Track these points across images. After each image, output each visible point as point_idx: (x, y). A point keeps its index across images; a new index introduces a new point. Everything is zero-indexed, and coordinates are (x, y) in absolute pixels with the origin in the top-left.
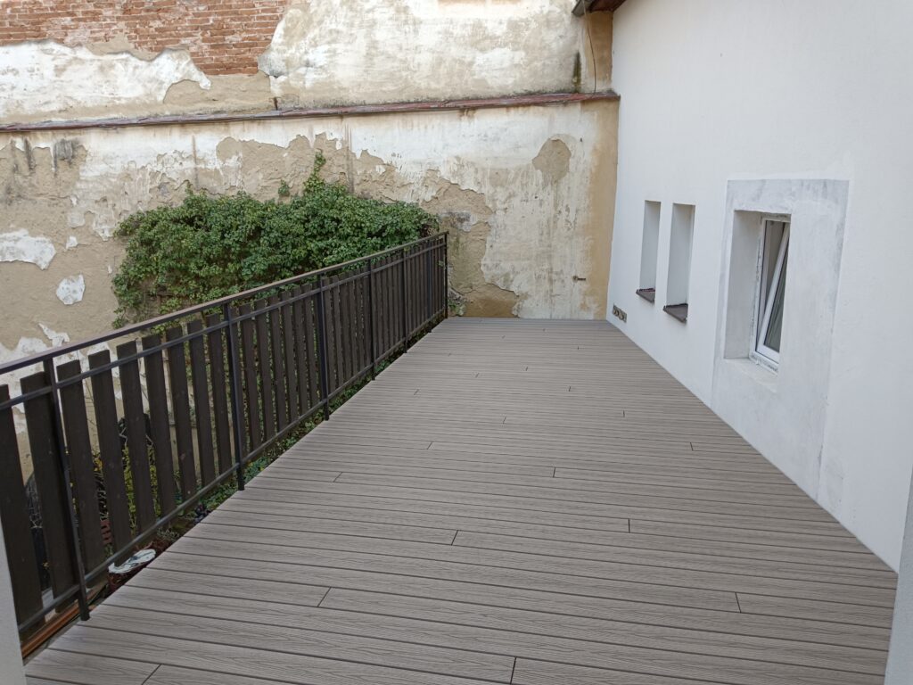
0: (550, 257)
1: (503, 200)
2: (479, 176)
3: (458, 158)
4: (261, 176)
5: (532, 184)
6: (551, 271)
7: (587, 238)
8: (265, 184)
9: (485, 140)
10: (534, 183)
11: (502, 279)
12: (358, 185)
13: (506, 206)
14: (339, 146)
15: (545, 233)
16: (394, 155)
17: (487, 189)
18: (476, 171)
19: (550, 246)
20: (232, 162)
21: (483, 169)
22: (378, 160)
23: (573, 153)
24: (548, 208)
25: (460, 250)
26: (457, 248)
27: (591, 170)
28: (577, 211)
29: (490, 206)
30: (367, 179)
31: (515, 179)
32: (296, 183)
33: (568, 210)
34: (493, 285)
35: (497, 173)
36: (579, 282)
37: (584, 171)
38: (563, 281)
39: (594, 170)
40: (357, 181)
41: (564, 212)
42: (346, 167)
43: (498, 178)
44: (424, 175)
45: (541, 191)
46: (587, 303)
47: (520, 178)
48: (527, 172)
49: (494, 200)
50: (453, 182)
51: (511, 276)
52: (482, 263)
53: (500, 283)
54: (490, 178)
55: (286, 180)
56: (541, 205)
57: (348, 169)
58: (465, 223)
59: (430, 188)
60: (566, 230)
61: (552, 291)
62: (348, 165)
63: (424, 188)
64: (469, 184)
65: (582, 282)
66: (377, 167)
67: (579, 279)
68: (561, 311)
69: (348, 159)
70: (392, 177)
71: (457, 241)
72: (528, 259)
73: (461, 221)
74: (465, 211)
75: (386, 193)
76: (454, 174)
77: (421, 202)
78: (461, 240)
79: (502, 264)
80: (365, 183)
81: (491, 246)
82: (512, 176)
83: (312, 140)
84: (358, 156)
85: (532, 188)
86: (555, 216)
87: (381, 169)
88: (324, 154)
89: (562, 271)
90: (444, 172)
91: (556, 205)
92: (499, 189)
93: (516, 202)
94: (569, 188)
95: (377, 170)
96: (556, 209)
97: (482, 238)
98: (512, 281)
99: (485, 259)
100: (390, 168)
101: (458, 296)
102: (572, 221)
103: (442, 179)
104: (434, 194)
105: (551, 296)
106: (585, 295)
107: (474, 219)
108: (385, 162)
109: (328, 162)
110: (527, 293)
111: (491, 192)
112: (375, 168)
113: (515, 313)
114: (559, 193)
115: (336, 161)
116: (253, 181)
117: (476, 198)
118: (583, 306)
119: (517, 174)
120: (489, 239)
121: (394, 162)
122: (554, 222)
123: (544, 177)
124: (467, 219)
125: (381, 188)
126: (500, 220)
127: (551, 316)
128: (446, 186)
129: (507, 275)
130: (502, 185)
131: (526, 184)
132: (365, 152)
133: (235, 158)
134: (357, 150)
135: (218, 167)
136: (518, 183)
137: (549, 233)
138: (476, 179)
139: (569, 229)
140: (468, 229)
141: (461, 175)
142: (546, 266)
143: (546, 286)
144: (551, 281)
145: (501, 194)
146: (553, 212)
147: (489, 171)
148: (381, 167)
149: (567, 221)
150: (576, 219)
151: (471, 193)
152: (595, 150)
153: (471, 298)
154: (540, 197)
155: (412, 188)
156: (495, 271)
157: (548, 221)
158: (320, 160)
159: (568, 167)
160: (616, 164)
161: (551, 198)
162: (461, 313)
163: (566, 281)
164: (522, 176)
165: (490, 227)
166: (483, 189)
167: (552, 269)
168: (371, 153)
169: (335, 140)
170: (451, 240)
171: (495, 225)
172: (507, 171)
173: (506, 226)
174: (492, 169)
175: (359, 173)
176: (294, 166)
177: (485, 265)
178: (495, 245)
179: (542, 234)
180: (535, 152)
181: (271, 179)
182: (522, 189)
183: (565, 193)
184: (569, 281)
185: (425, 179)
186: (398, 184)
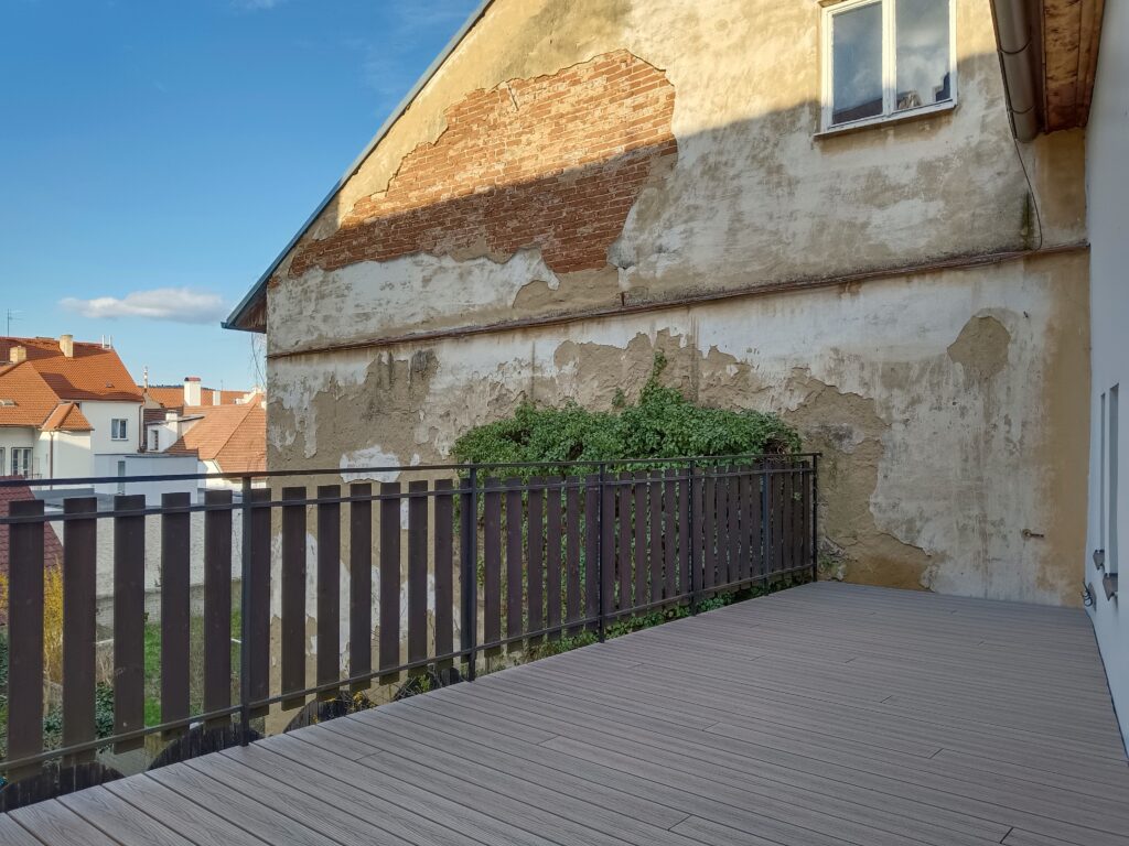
0: (981, 497)
1: (902, 407)
2: (866, 374)
3: (836, 350)
4: (596, 384)
5: (947, 383)
6: (983, 519)
7: (1043, 469)
8: (599, 394)
9: (876, 324)
10: (951, 382)
11: (904, 527)
12: (703, 391)
13: (907, 416)
14: (683, 344)
15: (971, 459)
16: (749, 351)
17: (878, 393)
18: (862, 367)
19: (980, 479)
20: (569, 369)
21: (873, 364)
22: (729, 358)
23: (1013, 336)
24: (975, 419)
25: (838, 480)
26: (834, 477)
27: (1044, 360)
28: (1024, 424)
29: (883, 416)
30: (715, 383)
31: (921, 375)
32: (633, 391)
33: (1008, 422)
34: (888, 536)
35: (892, 369)
36: (1033, 539)
37: (1032, 362)
38: (1005, 537)
39: (1049, 361)
40: (702, 386)
41: (1003, 427)
42: (690, 370)
43: (894, 377)
44: (789, 375)
45: (962, 394)
46: (1049, 575)
47: (927, 376)
48: (940, 367)
49: (888, 408)
50: (827, 384)
51: (918, 524)
52: (872, 500)
53: (899, 534)
54: (883, 376)
55: (623, 388)
56: (963, 415)
57: (693, 371)
58: (846, 442)
59: (796, 393)
60: (1006, 454)
61: (986, 552)
62: (693, 367)
63: (788, 393)
64: (851, 386)
65: (1039, 541)
66: (728, 367)
67: (1032, 535)
68: (1004, 586)
69: (693, 359)
70: (746, 380)
71: (835, 467)
72: (945, 499)
73: (840, 438)
74: (845, 425)
75: (737, 401)
76: (830, 372)
77: (783, 411)
78: (840, 466)
79: (903, 504)
80: (712, 389)
81: (886, 477)
82: (914, 373)
83: (653, 338)
84: (705, 356)
85: (948, 390)
86: (987, 433)
87: (732, 370)
88: (666, 354)
89: (1002, 520)
90: (816, 370)
91: (988, 415)
92: (896, 392)
93: (922, 410)
94: (1009, 388)
95: (728, 371)
96: (988, 422)
97: (870, 463)
98: (919, 532)
99: (876, 497)
100: (744, 368)
101: (836, 550)
102: (1015, 440)
103: (812, 380)
104: (802, 400)
105: (985, 560)
106: (1044, 562)
107: (859, 436)
108: (738, 361)
109: (671, 364)
110: (944, 553)
111: (884, 396)
112: (725, 368)
113: (925, 583)
114: (992, 396)
115: (679, 363)
116: (588, 390)
117: (862, 405)
118: (1042, 581)
119: (923, 370)
120: (881, 465)
121: (749, 361)
122: (986, 442)
123: (967, 372)
124: (849, 434)
125: (731, 394)
126: (898, 438)
127: (986, 594)
128: (819, 390)
129: (911, 522)
130: (900, 387)
131: (938, 383)
132: (714, 349)
133: (571, 363)
134: (704, 347)
135: (554, 376)
136: (924, 382)
137: (977, 459)
138: (862, 378)
139: (1012, 453)
140: (851, 449)
141: (840, 374)
142: (975, 511)
143: (977, 543)
144: (985, 536)
145: (899, 399)
146: (983, 426)
147: (880, 366)
148: (732, 366)
149: (1008, 440)
150: (1023, 437)
151: (856, 398)
152: (1050, 329)
153: (855, 554)
154: (961, 402)
155: (772, 392)
156: (892, 515)
157: (976, 440)
158: (661, 362)
159: (1006, 356)
160: (1088, 349)
161: (979, 404)
162: (840, 576)
163: (1009, 537)
164: (932, 372)
165: (883, 447)
166: (872, 391)
167: (985, 516)
168: (721, 349)
169: (680, 336)
170: (825, 465)
171: (891, 444)
172: (908, 366)
173: (907, 446)
174: (885, 364)
175: (705, 375)
176: (632, 370)
177: (875, 504)
178: (891, 475)
179: (966, 460)
180: (951, 336)
181: (608, 387)
182: (932, 390)
183: (1002, 396)
184: (1015, 538)
185: (790, 380)
186: (754, 388)
